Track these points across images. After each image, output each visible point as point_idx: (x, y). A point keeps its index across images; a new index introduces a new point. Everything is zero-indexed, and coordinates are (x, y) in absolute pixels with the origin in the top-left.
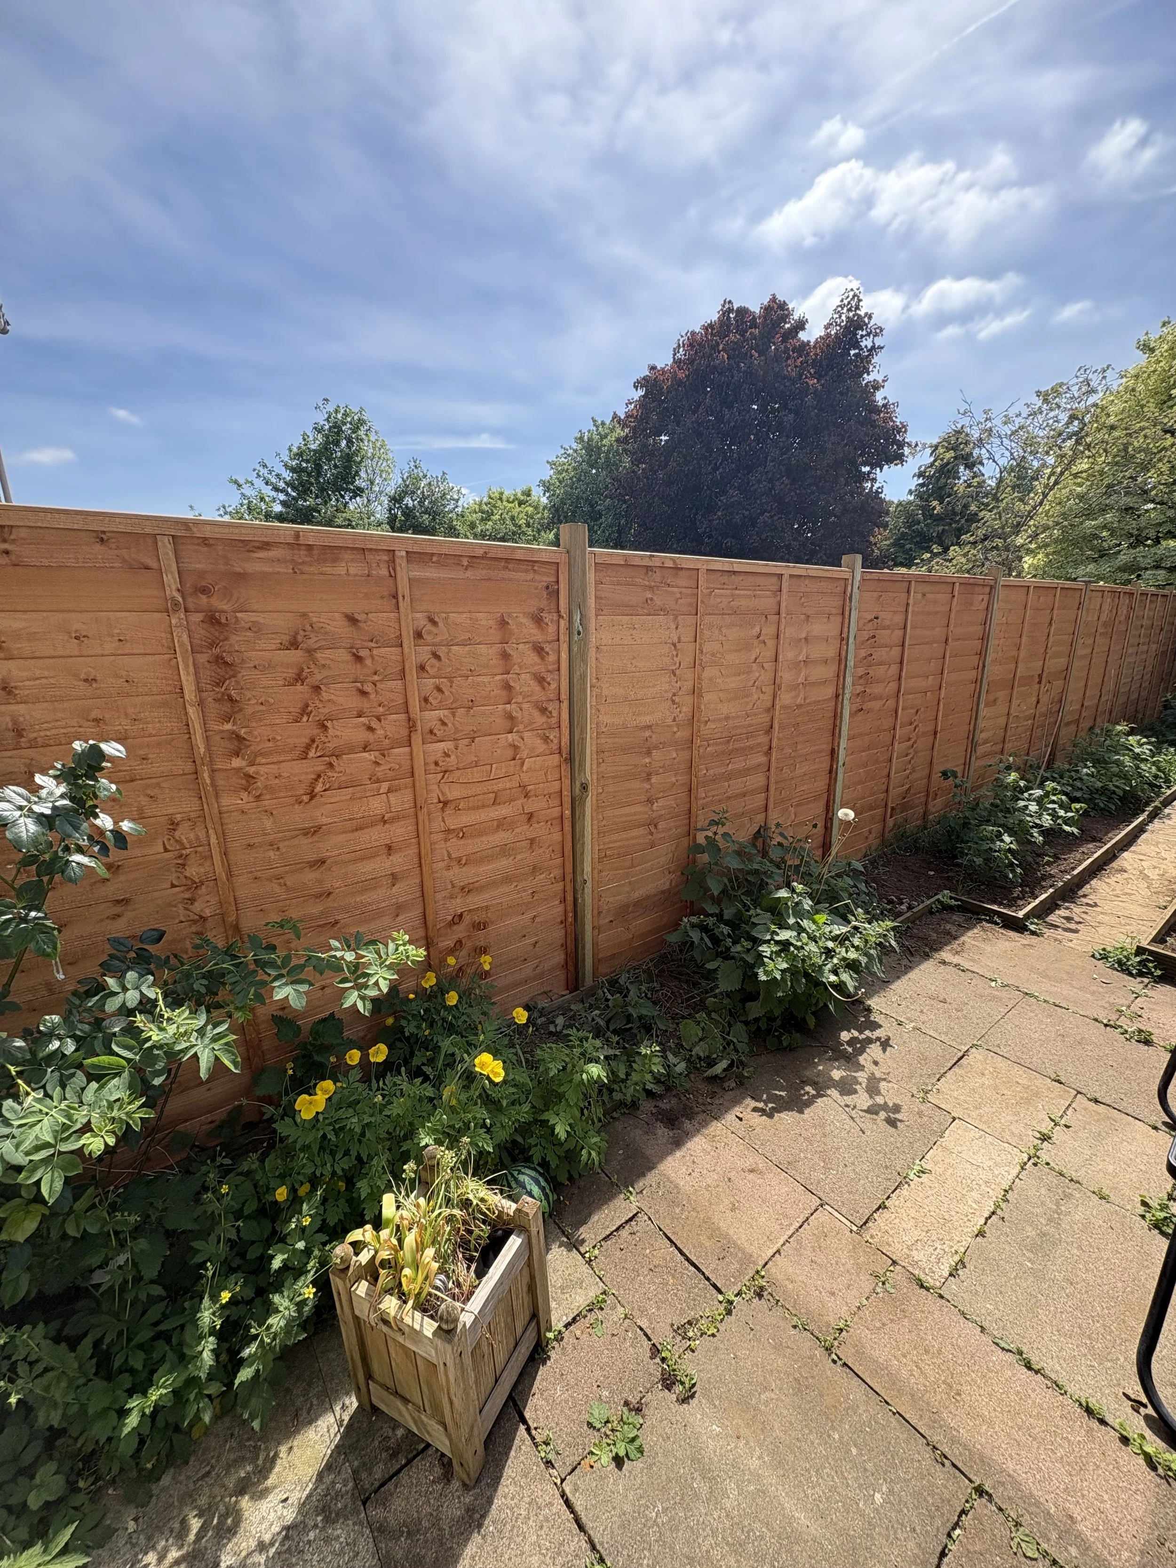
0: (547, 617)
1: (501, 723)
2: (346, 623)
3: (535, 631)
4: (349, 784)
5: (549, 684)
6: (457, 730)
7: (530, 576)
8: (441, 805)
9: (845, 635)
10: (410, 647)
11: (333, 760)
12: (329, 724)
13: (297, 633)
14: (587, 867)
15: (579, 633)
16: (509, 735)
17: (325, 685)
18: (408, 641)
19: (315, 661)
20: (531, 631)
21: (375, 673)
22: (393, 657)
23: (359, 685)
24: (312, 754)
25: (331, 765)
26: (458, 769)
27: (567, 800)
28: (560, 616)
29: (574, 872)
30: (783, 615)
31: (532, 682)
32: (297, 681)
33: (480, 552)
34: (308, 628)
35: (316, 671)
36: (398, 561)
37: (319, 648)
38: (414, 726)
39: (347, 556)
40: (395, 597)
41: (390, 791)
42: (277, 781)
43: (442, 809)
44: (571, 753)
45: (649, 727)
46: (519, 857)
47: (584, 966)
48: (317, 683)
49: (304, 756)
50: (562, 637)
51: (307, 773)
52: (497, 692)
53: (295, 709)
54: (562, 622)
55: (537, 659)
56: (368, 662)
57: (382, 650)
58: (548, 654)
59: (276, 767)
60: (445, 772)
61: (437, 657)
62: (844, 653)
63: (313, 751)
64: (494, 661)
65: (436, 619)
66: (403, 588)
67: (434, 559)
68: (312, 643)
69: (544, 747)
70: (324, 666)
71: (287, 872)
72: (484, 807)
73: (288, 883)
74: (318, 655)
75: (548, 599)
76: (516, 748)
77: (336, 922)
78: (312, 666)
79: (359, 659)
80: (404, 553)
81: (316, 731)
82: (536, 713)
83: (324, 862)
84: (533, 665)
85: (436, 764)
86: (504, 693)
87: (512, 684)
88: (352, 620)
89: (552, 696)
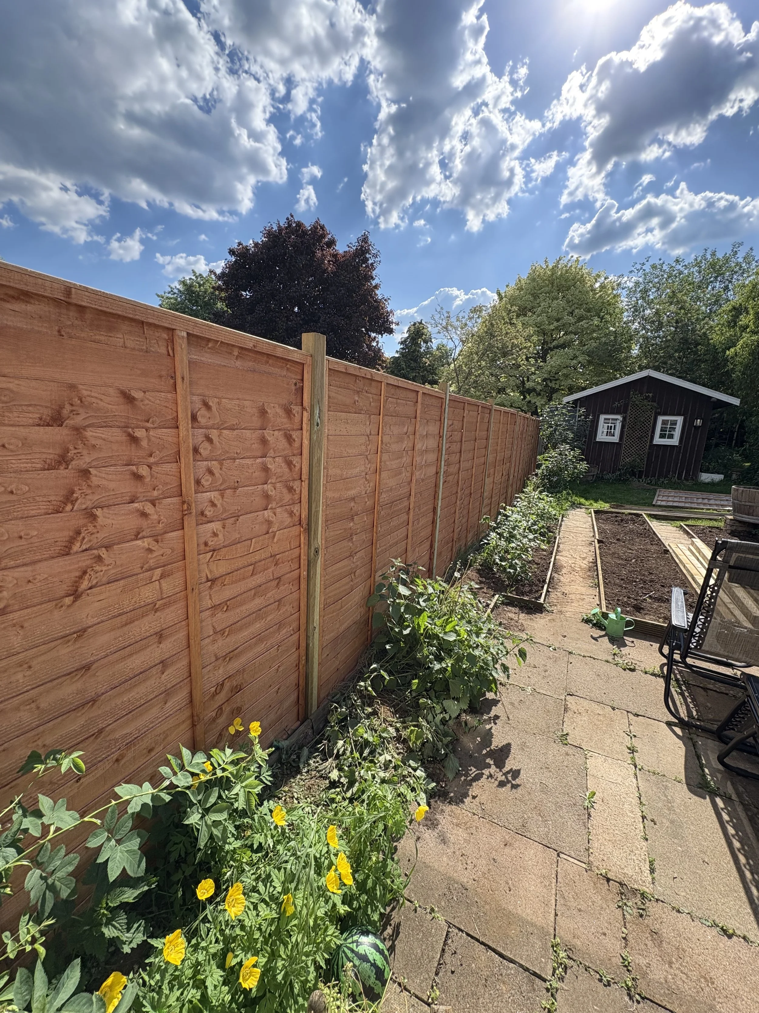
0: (296, 409)
1: (259, 501)
2: (121, 400)
3: (285, 420)
4: (119, 576)
5: (295, 466)
6: (225, 510)
7: (284, 373)
8: (209, 583)
9: (441, 434)
10: (187, 430)
11: (103, 552)
12: (99, 512)
13: (62, 407)
14: (317, 617)
15: (318, 425)
16: (266, 512)
17: (95, 467)
18: (184, 423)
19: (84, 440)
20: (282, 420)
21: (151, 455)
22: (170, 439)
23: (134, 468)
24: (76, 547)
25: (99, 559)
26: (225, 547)
27: (304, 562)
28: (303, 409)
29: (307, 622)
30: (418, 419)
31: (283, 465)
32: (60, 463)
33: (250, 345)
34: (76, 401)
35: (85, 452)
36: (178, 341)
37: (88, 426)
38: (189, 508)
39: (125, 327)
40: (174, 378)
41: (162, 576)
42: (30, 586)
43: (210, 588)
44: (309, 524)
45: (353, 499)
46: (269, 619)
47: (312, 699)
48: (84, 466)
49: (66, 552)
50: (304, 426)
51: (70, 571)
52: (257, 474)
53: (56, 497)
54: (305, 414)
55: (286, 445)
56: (144, 443)
57: (159, 431)
58: (294, 440)
59: (29, 568)
60: (214, 550)
61: (209, 440)
62: (440, 445)
63: (78, 544)
64: (256, 445)
65: (211, 404)
66: (182, 368)
67: (210, 345)
68: (78, 420)
69: (289, 520)
70: (94, 446)
71: (41, 694)
72: (244, 579)
73: (42, 706)
74: (89, 433)
75: (296, 394)
76: (269, 523)
77: (101, 731)
78: (81, 446)
79: (134, 440)
80: (185, 334)
81: (82, 522)
82: (285, 491)
83: (89, 669)
84: (284, 450)
85: (206, 544)
86: (263, 474)
87: (269, 466)
88: (129, 399)
89: (296, 476)
